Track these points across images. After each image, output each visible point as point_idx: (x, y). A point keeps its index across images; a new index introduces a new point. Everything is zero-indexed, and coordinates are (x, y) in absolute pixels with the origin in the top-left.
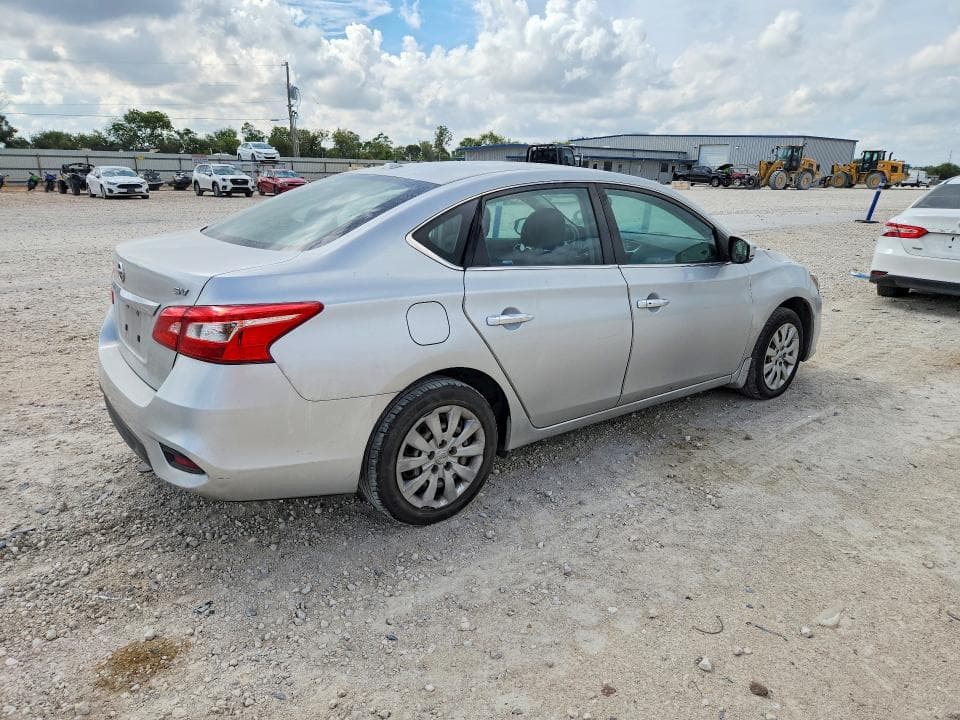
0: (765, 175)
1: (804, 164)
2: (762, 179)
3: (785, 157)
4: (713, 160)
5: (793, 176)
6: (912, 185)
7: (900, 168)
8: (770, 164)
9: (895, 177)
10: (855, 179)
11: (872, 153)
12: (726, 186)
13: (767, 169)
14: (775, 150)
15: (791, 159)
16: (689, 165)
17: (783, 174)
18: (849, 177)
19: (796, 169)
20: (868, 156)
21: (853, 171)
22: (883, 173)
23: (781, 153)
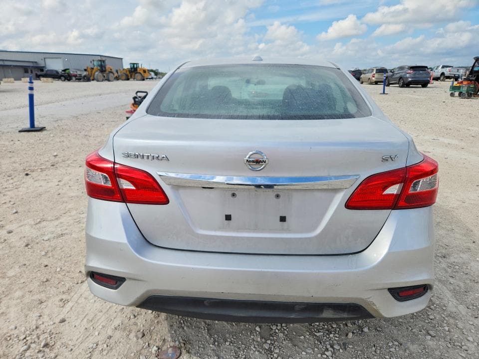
0: (91, 74)
1: (108, 69)
2: (91, 76)
3: (98, 65)
4: (57, 66)
5: (105, 75)
6: (150, 79)
7: (147, 71)
8: (93, 69)
9: (146, 75)
10: (129, 76)
11: (134, 64)
12: (69, 80)
13: (92, 71)
14: (92, 62)
15: (101, 66)
16: (41, 69)
17: (100, 74)
18: (127, 75)
19: (105, 71)
20: (132, 66)
21: (128, 73)
22: (140, 73)
23: (95, 63)
